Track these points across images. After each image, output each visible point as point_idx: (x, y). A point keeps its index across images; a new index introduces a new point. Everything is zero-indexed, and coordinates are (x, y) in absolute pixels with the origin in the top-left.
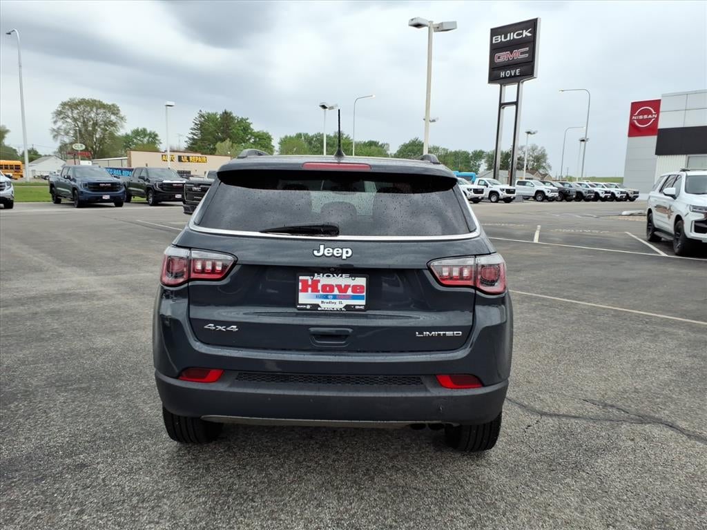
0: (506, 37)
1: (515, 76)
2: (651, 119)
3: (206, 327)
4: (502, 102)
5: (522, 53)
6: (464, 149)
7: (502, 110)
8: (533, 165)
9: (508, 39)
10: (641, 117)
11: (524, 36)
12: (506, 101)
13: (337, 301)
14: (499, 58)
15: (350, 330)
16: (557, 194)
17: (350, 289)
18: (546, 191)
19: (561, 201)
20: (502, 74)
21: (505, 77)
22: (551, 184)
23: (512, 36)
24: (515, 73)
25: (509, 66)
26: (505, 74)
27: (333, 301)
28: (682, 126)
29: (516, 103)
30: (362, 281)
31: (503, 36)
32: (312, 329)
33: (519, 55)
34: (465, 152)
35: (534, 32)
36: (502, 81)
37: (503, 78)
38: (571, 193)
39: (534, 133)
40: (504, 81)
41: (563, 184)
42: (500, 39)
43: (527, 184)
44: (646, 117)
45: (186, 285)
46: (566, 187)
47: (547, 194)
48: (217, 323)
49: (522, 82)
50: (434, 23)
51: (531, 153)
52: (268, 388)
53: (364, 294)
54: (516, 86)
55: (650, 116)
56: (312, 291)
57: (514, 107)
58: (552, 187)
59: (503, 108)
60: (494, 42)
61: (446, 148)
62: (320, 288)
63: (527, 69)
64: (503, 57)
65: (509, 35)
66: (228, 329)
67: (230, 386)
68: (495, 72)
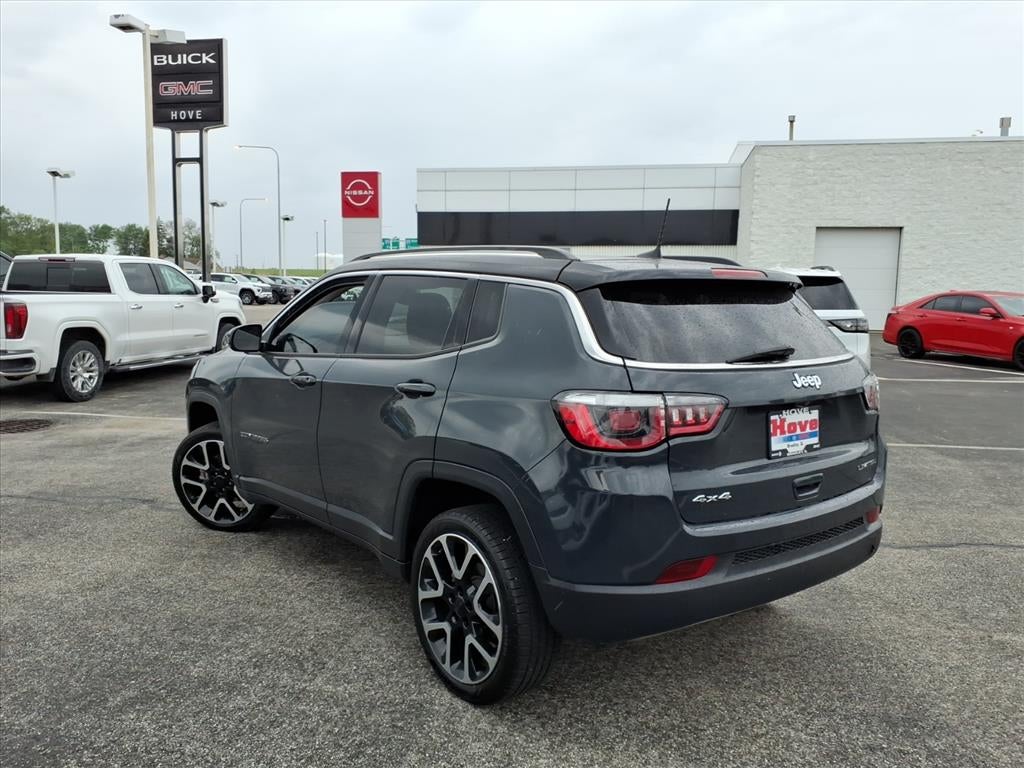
0: (175, 59)
1: (194, 119)
2: (367, 196)
3: (694, 500)
4: (177, 157)
5: (203, 87)
6: (74, 222)
7: (177, 168)
8: (192, 250)
9: (179, 62)
10: (355, 193)
11: (204, 62)
12: (182, 156)
13: (798, 442)
14: (166, 89)
15: (821, 474)
16: (270, 294)
17: (808, 426)
18: (255, 289)
19: (275, 303)
20: (174, 115)
21: (179, 120)
22: (259, 280)
23: (184, 59)
24: (194, 115)
25: (184, 103)
26: (178, 115)
27: (796, 442)
28: (443, 211)
29: (200, 160)
30: (815, 414)
31: (170, 56)
32: (797, 480)
33: (197, 88)
34: (78, 227)
35: (219, 57)
36: (174, 125)
37: (174, 121)
38: (288, 293)
39: (222, 205)
40: (178, 126)
41: (274, 279)
42: (166, 60)
43: (226, 279)
44: (360, 192)
45: (665, 446)
46: (279, 282)
47: (257, 294)
48: (708, 492)
49: (206, 131)
50: (150, 28)
51: (186, 233)
52: (766, 566)
53: (817, 429)
54: (198, 134)
55: (366, 192)
56: (781, 434)
57: (197, 165)
58: (260, 284)
59: (180, 165)
60: (156, 63)
61: (45, 218)
62: (786, 429)
63: (211, 112)
64: (173, 89)
65: (179, 56)
66: (721, 497)
67: (728, 575)
68: (163, 111)
